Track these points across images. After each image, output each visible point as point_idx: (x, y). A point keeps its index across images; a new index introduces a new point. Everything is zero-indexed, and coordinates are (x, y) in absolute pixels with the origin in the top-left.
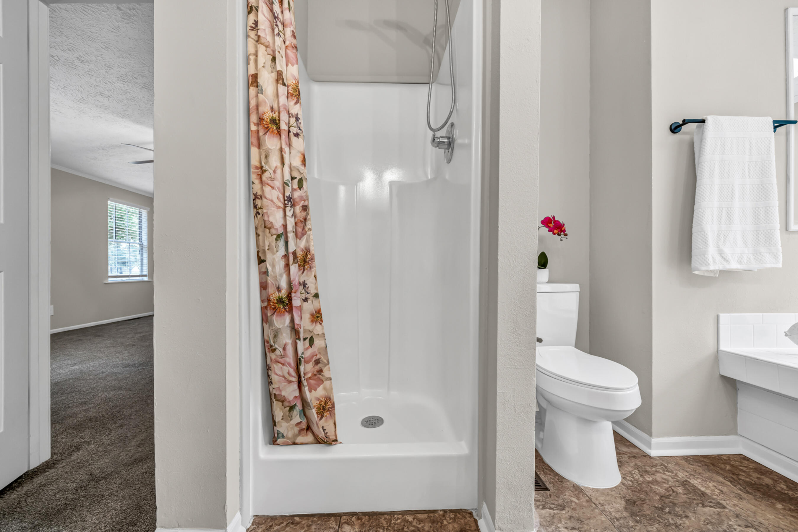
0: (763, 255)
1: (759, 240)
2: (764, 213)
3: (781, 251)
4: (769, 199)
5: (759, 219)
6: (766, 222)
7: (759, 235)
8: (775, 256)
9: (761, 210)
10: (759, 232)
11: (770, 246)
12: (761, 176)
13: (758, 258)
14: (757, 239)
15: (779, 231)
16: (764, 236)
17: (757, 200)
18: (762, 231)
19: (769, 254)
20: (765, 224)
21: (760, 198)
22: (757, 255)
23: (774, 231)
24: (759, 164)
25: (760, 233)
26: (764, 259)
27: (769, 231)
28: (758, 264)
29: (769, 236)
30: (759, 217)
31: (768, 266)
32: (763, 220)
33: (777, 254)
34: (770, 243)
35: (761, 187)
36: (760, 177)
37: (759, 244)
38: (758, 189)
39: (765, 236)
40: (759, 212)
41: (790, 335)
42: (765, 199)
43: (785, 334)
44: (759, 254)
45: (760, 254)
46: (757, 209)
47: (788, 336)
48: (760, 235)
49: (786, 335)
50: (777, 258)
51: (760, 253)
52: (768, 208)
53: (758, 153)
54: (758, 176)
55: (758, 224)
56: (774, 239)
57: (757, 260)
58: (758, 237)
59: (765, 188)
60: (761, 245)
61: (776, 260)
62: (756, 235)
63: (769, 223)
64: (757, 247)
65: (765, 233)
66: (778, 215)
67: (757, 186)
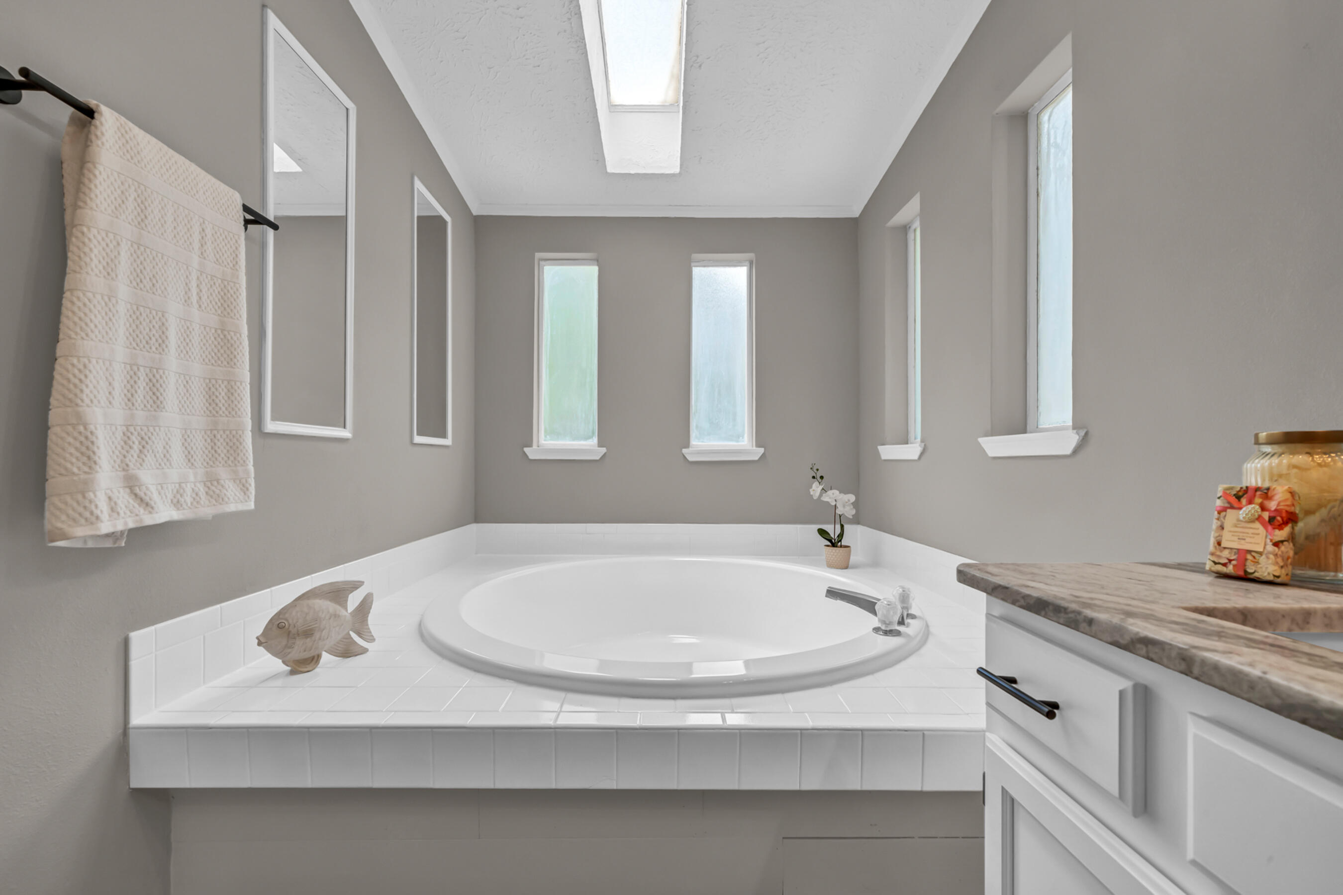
0: (223, 486)
1: (215, 451)
2: (226, 394)
3: (253, 475)
4: (235, 364)
5: (217, 405)
6: (230, 413)
7: (216, 441)
8: (244, 486)
9: (220, 386)
10: (216, 432)
11: (236, 465)
12: (222, 312)
13: (214, 492)
14: (212, 448)
15: (250, 434)
16: (225, 444)
17: (214, 362)
18: (221, 432)
19: (234, 481)
20: (227, 416)
21: (219, 359)
22: (212, 485)
23: (243, 433)
24: (217, 285)
25: (218, 436)
26: (225, 495)
27: (234, 432)
28: (214, 505)
29: (234, 444)
30: (217, 401)
31: (232, 508)
32: (223, 409)
33: (246, 481)
34: (235, 459)
35: (222, 336)
36: (220, 312)
37: (216, 459)
38: (215, 338)
39: (227, 443)
40: (217, 389)
41: (266, 642)
42: (228, 363)
43: (257, 641)
44: (215, 483)
45: (218, 483)
46: (213, 381)
47: (264, 644)
48: (218, 440)
49: (260, 644)
50: (247, 489)
51: (218, 481)
52: (233, 383)
53: (217, 260)
54: (216, 310)
55: (214, 416)
56: (241, 451)
57: (211, 497)
58: (215, 444)
59: (228, 340)
60: (220, 463)
61: (245, 494)
62: (211, 440)
63: (233, 416)
64: (211, 466)
65: (227, 436)
66: (249, 401)
67: (213, 331)
